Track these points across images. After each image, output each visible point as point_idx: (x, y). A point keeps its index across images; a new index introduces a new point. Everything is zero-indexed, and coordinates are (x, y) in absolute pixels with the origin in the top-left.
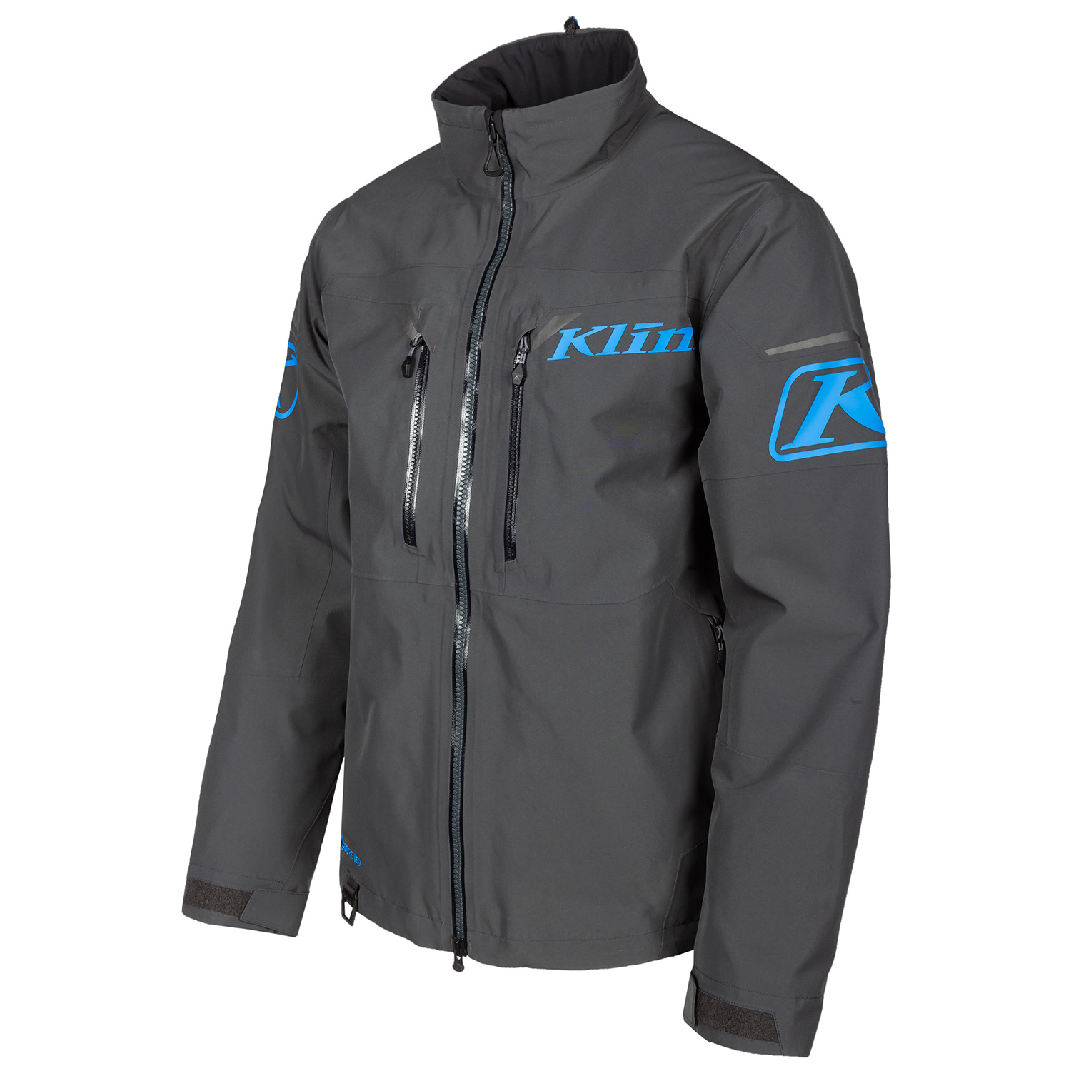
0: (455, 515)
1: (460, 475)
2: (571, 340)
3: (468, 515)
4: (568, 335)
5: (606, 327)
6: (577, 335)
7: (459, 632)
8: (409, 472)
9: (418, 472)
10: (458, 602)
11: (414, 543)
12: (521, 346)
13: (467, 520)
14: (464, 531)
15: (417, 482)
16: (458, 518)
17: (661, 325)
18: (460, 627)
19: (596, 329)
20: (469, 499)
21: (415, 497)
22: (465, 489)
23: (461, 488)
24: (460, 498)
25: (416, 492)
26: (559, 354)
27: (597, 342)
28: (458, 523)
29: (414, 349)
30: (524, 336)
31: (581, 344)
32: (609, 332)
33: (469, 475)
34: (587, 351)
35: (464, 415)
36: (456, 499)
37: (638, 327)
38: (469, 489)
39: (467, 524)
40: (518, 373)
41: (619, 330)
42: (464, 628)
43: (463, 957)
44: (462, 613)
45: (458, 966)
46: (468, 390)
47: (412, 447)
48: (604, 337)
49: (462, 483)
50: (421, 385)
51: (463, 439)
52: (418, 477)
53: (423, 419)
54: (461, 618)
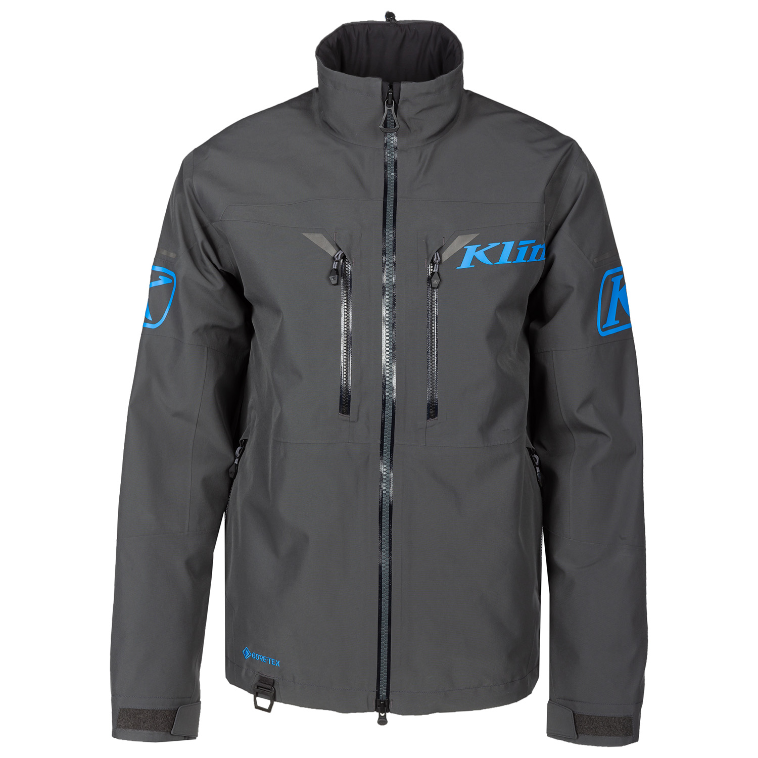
0: (384, 388)
1: (384, 358)
2: (473, 254)
3: (395, 387)
4: (471, 251)
5: (499, 243)
6: (478, 249)
7: (384, 477)
8: (342, 358)
9: (350, 357)
10: (382, 454)
11: (348, 412)
12: (435, 259)
13: (395, 391)
14: (393, 400)
15: (350, 365)
16: (387, 390)
17: (534, 241)
18: (384, 473)
19: (492, 245)
20: (395, 375)
21: (350, 377)
22: (391, 368)
23: (388, 368)
24: (388, 375)
25: (350, 373)
26: (466, 263)
27: (494, 255)
28: (387, 394)
29: (337, 263)
30: (436, 252)
31: (481, 256)
32: (501, 247)
33: (393, 357)
34: (486, 261)
35: (385, 312)
36: (384, 376)
37: (522, 243)
38: (394, 368)
39: (395, 394)
40: (436, 279)
41: (509, 246)
42: (387, 473)
43: (387, 713)
44: (385, 462)
45: (382, 721)
46: (387, 293)
47: (343, 338)
48: (498, 251)
49: (388, 364)
50: (347, 290)
51: (385, 331)
52: (350, 361)
53: (351, 316)
54: (385, 466)
